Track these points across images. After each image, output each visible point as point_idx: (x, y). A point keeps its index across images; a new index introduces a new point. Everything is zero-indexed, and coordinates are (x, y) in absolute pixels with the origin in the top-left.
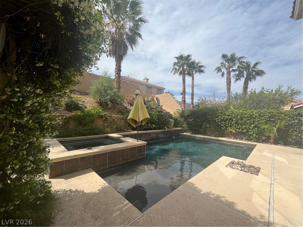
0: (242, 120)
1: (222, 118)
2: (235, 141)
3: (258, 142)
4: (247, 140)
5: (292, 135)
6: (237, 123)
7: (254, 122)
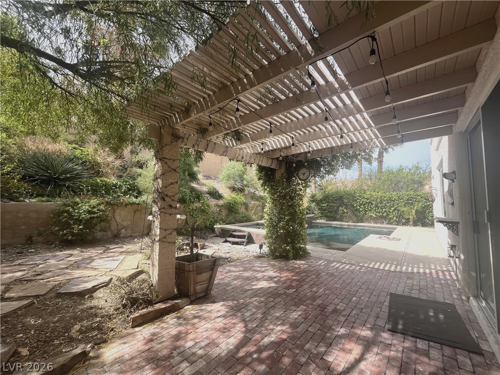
0: (382, 203)
1: (361, 202)
2: (376, 225)
3: (399, 225)
4: (388, 224)
5: (428, 216)
6: (377, 206)
7: (393, 205)
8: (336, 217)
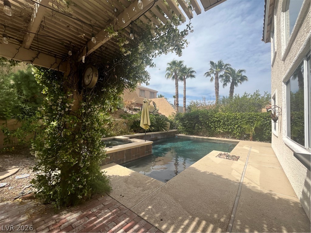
0: (228, 121)
1: (212, 120)
2: (223, 139)
3: (241, 139)
4: (232, 138)
5: (265, 133)
6: (224, 124)
7: (237, 123)
8: (193, 132)
